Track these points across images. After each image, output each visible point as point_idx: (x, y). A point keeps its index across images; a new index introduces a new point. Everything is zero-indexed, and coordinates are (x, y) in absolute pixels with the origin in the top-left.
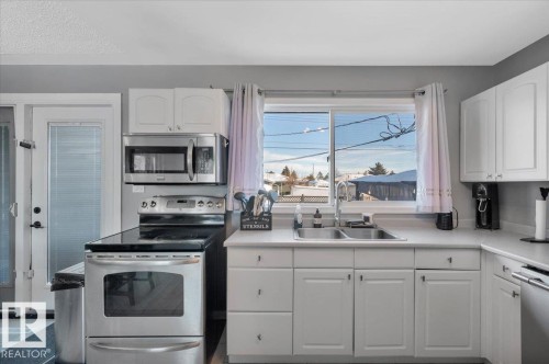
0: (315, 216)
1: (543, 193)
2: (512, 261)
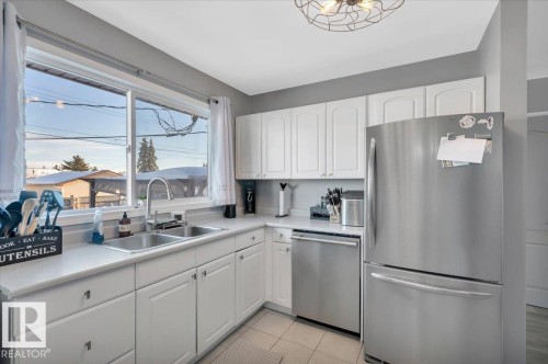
0: (121, 222)
1: (283, 186)
2: (285, 229)
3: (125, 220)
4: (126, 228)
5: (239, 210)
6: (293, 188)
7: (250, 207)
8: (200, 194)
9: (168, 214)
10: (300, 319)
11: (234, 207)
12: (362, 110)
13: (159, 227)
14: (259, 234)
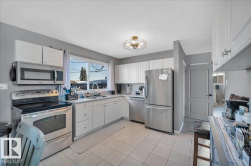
1: (128, 85)
2: (128, 97)
3: (88, 93)
4: (88, 95)
5: (116, 92)
6: (131, 86)
7: (119, 92)
8: (105, 88)
9: (97, 93)
10: (132, 121)
11: (114, 91)
12: (148, 65)
13: (95, 95)
14: (120, 98)
